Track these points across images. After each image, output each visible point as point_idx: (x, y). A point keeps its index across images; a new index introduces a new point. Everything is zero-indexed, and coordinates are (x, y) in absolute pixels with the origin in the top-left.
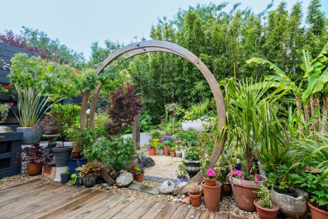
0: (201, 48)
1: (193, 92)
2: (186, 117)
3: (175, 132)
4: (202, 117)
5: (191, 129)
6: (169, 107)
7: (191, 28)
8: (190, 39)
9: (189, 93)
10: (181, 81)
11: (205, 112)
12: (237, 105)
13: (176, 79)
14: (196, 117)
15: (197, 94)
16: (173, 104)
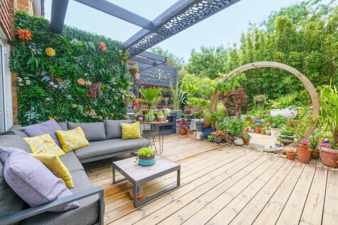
0: (292, 47)
1: (281, 86)
2: (273, 106)
3: (263, 117)
4: (290, 107)
5: (280, 116)
6: (258, 98)
7: (282, 31)
8: (280, 40)
9: (276, 86)
10: (268, 76)
11: (293, 102)
12: (330, 102)
13: (264, 75)
14: (284, 106)
15: (284, 87)
16: (261, 96)
